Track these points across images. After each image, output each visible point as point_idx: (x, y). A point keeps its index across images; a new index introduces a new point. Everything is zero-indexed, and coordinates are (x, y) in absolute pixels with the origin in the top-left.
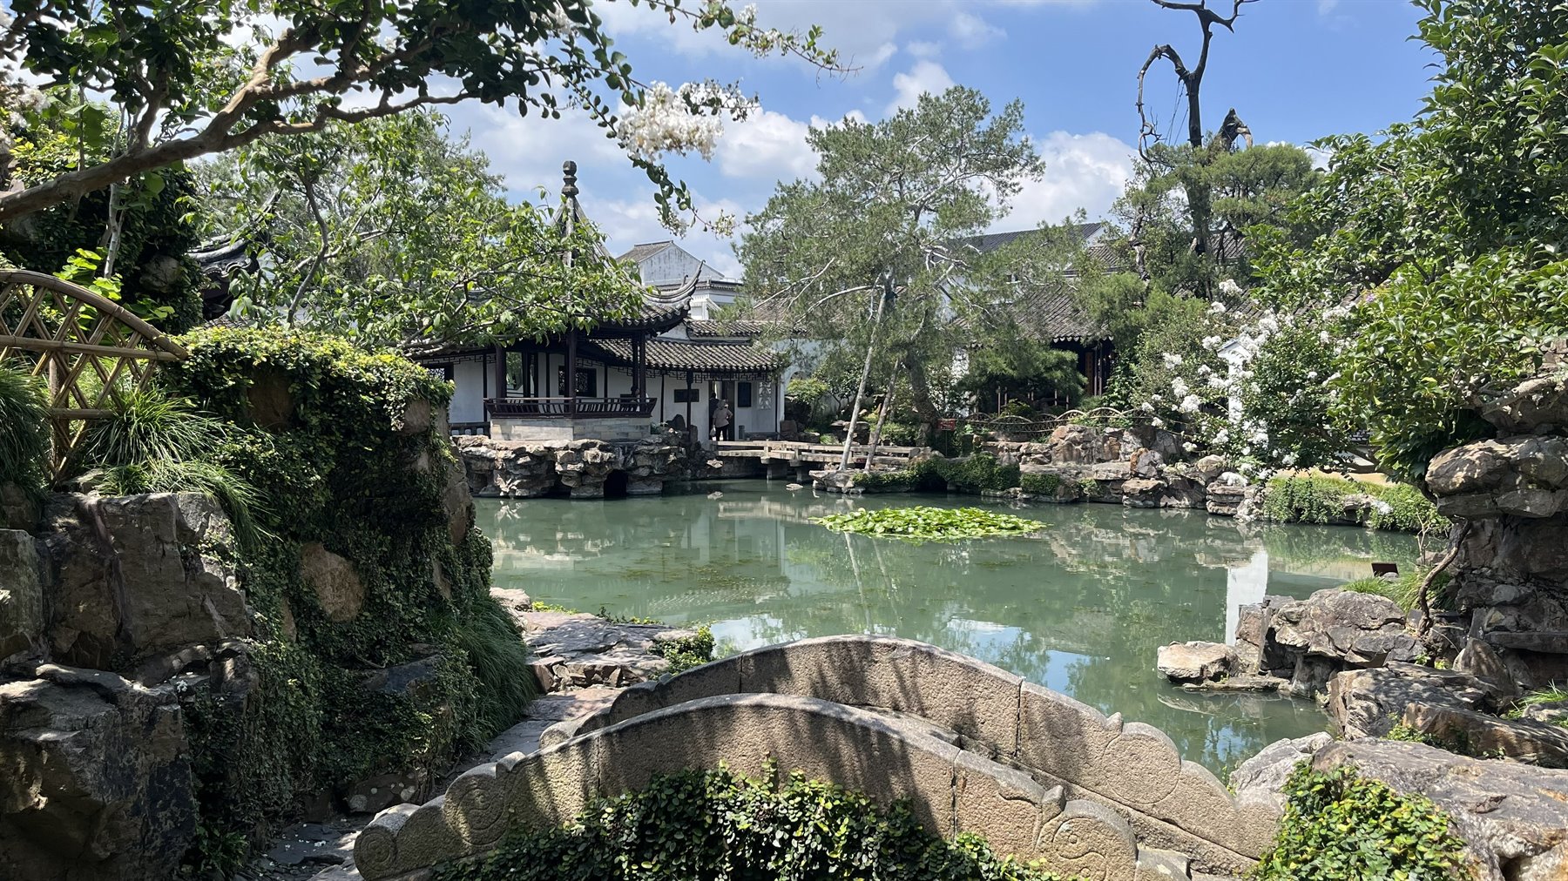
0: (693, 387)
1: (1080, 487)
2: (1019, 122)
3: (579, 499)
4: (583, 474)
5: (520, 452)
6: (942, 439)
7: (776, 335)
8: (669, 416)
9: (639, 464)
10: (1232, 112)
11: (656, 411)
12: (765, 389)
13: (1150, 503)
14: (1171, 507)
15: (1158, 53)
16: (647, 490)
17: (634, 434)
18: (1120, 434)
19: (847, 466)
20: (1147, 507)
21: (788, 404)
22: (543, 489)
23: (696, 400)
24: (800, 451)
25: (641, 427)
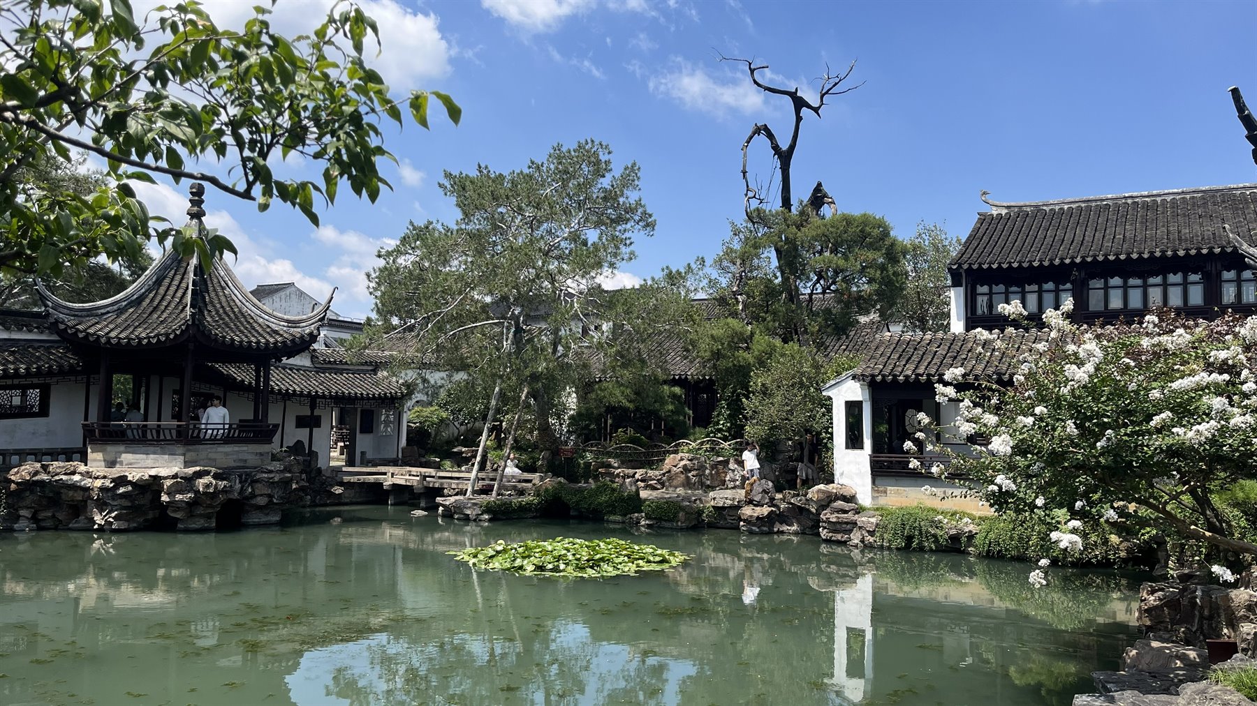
0: (316, 413)
1: (700, 512)
2: (636, 182)
3: (187, 531)
4: (192, 504)
5: (121, 481)
6: (561, 465)
7: (405, 364)
8: (290, 441)
9: (257, 492)
10: (819, 185)
11: (277, 438)
12: (388, 416)
13: (765, 529)
14: (782, 532)
15: (757, 131)
16: (264, 519)
17: (252, 460)
18: (727, 462)
19: (474, 492)
20: (762, 533)
21: (410, 430)
22: (146, 520)
23: (319, 426)
24: (425, 477)
25: (261, 454)
